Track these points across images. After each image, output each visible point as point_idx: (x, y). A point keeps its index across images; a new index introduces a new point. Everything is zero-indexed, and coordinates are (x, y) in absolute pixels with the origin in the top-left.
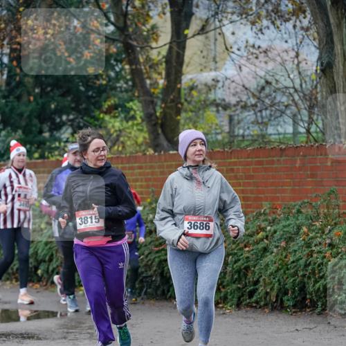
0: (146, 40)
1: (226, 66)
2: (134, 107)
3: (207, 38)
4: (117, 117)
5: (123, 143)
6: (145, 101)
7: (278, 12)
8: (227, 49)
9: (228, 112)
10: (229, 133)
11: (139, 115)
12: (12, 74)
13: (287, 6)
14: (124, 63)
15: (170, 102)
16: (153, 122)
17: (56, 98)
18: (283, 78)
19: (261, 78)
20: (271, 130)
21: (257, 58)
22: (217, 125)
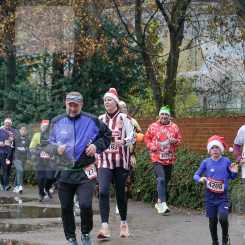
0: (156, 51)
1: (203, 68)
2: (148, 91)
3: (191, 51)
4: (138, 97)
5: (141, 112)
6: (155, 87)
7: (233, 36)
8: (203, 57)
9: (204, 95)
10: (204, 107)
11: (151, 96)
12: (76, 70)
13: (238, 33)
14: (142, 65)
15: (170, 89)
16: (159, 100)
17: (102, 85)
18: (236, 76)
19: (223, 75)
20: (228, 106)
21: (221, 63)
22: (197, 102)
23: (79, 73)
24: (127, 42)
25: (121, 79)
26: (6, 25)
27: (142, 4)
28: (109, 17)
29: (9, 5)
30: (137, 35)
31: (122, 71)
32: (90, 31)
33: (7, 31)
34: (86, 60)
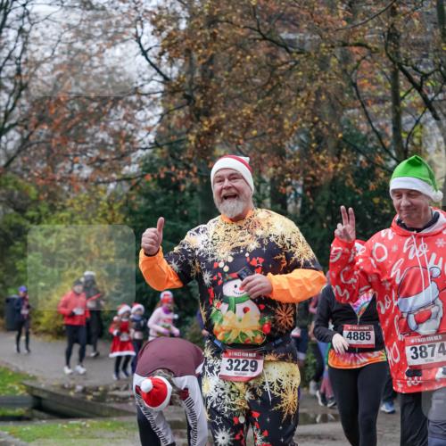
23: (311, 207)
24: (382, 160)
25: (374, 215)
26: (198, 136)
27: (403, 102)
28: (352, 122)
29: (201, 106)
30: (397, 150)
31: (375, 204)
32: (326, 144)
33: (199, 145)
34: (320, 187)
